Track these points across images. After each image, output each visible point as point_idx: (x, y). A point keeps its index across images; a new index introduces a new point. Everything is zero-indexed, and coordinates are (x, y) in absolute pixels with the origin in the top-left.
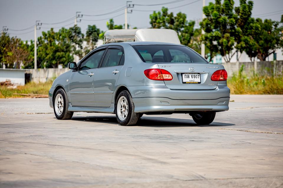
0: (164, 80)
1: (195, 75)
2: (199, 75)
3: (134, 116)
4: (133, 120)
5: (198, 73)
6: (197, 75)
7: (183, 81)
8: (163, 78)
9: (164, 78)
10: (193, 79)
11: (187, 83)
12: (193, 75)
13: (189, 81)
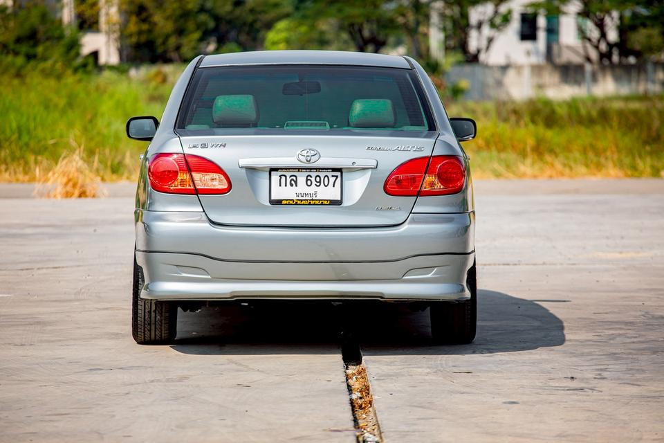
0: (197, 192)
1: (322, 174)
2: (338, 174)
3: (150, 312)
4: (150, 324)
5: (334, 170)
6: (330, 174)
7: (272, 198)
8: (194, 185)
9: (198, 187)
10: (313, 189)
11: (283, 202)
12: (314, 174)
13: (295, 198)
